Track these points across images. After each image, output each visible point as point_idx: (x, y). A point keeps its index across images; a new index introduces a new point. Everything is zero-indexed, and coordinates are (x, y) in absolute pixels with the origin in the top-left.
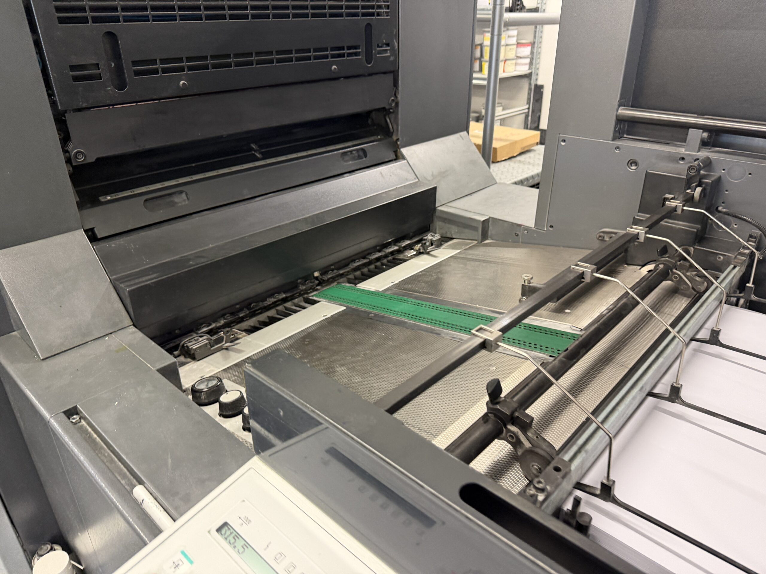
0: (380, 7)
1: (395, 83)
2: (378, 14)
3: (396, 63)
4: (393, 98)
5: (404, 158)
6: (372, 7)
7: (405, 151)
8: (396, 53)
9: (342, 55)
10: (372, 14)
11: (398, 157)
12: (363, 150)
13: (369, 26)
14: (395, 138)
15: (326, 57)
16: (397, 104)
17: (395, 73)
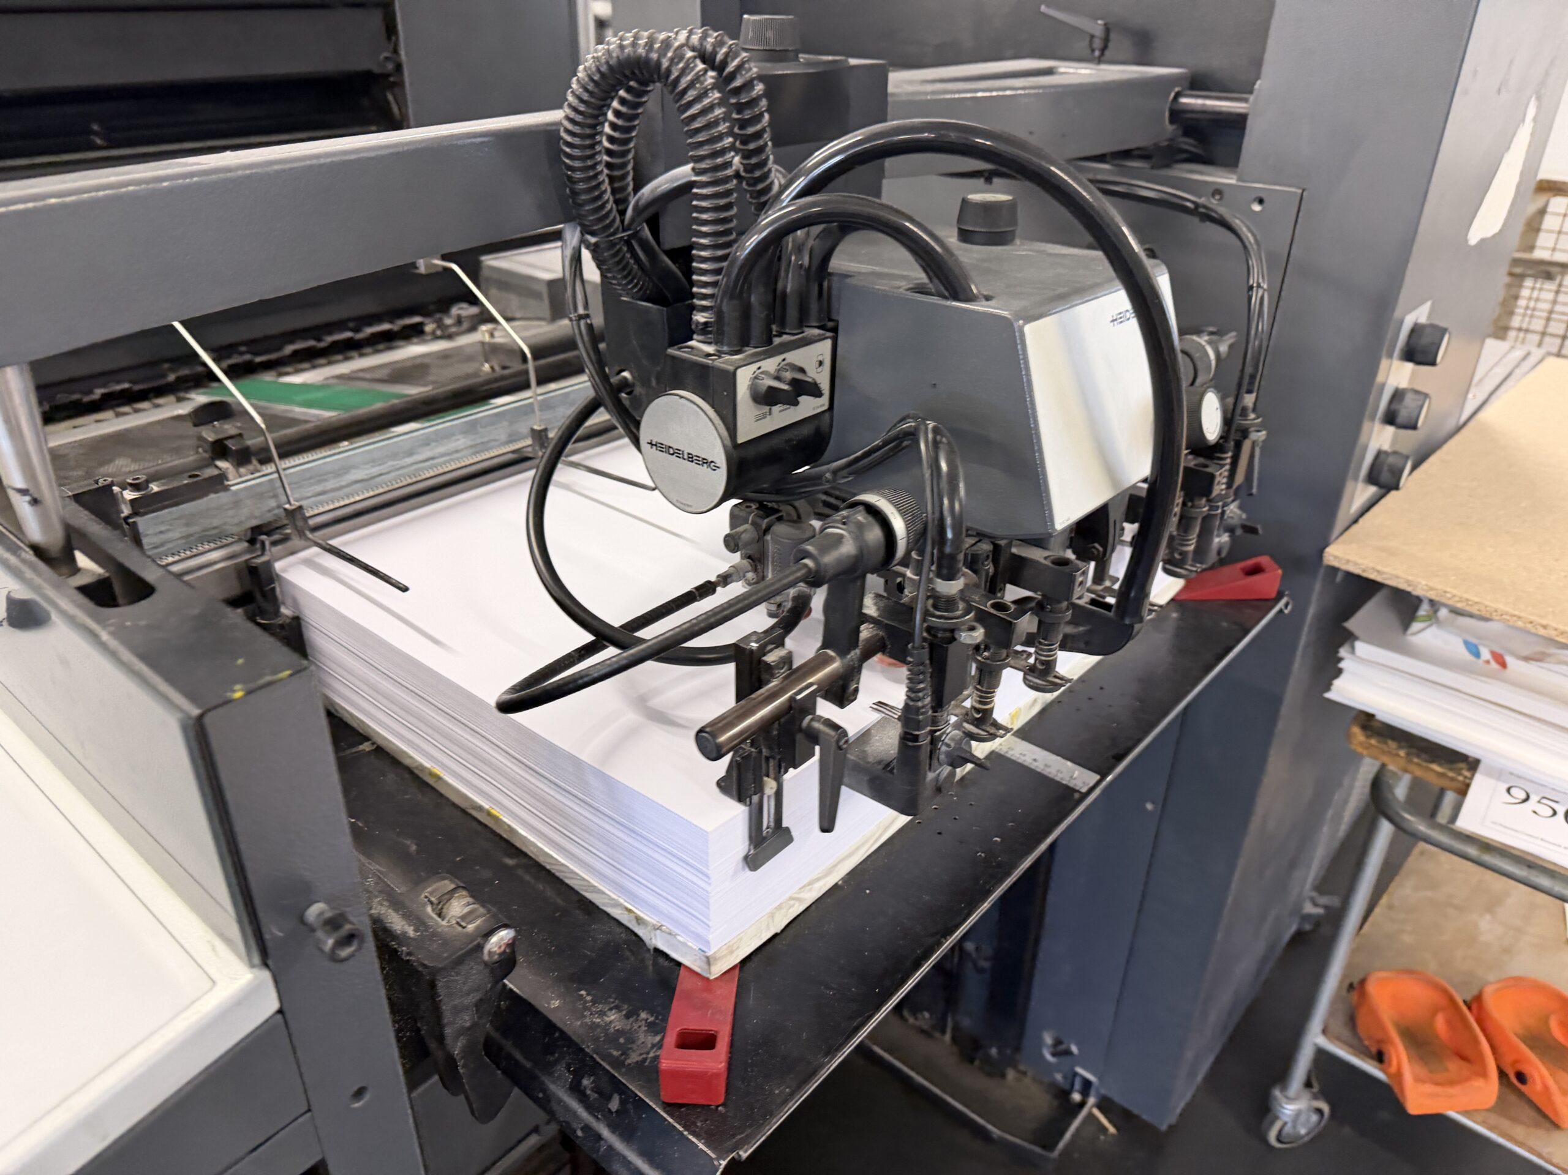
1: (391, 29)
4: (386, 54)
16: (399, 67)
17: (387, 9)
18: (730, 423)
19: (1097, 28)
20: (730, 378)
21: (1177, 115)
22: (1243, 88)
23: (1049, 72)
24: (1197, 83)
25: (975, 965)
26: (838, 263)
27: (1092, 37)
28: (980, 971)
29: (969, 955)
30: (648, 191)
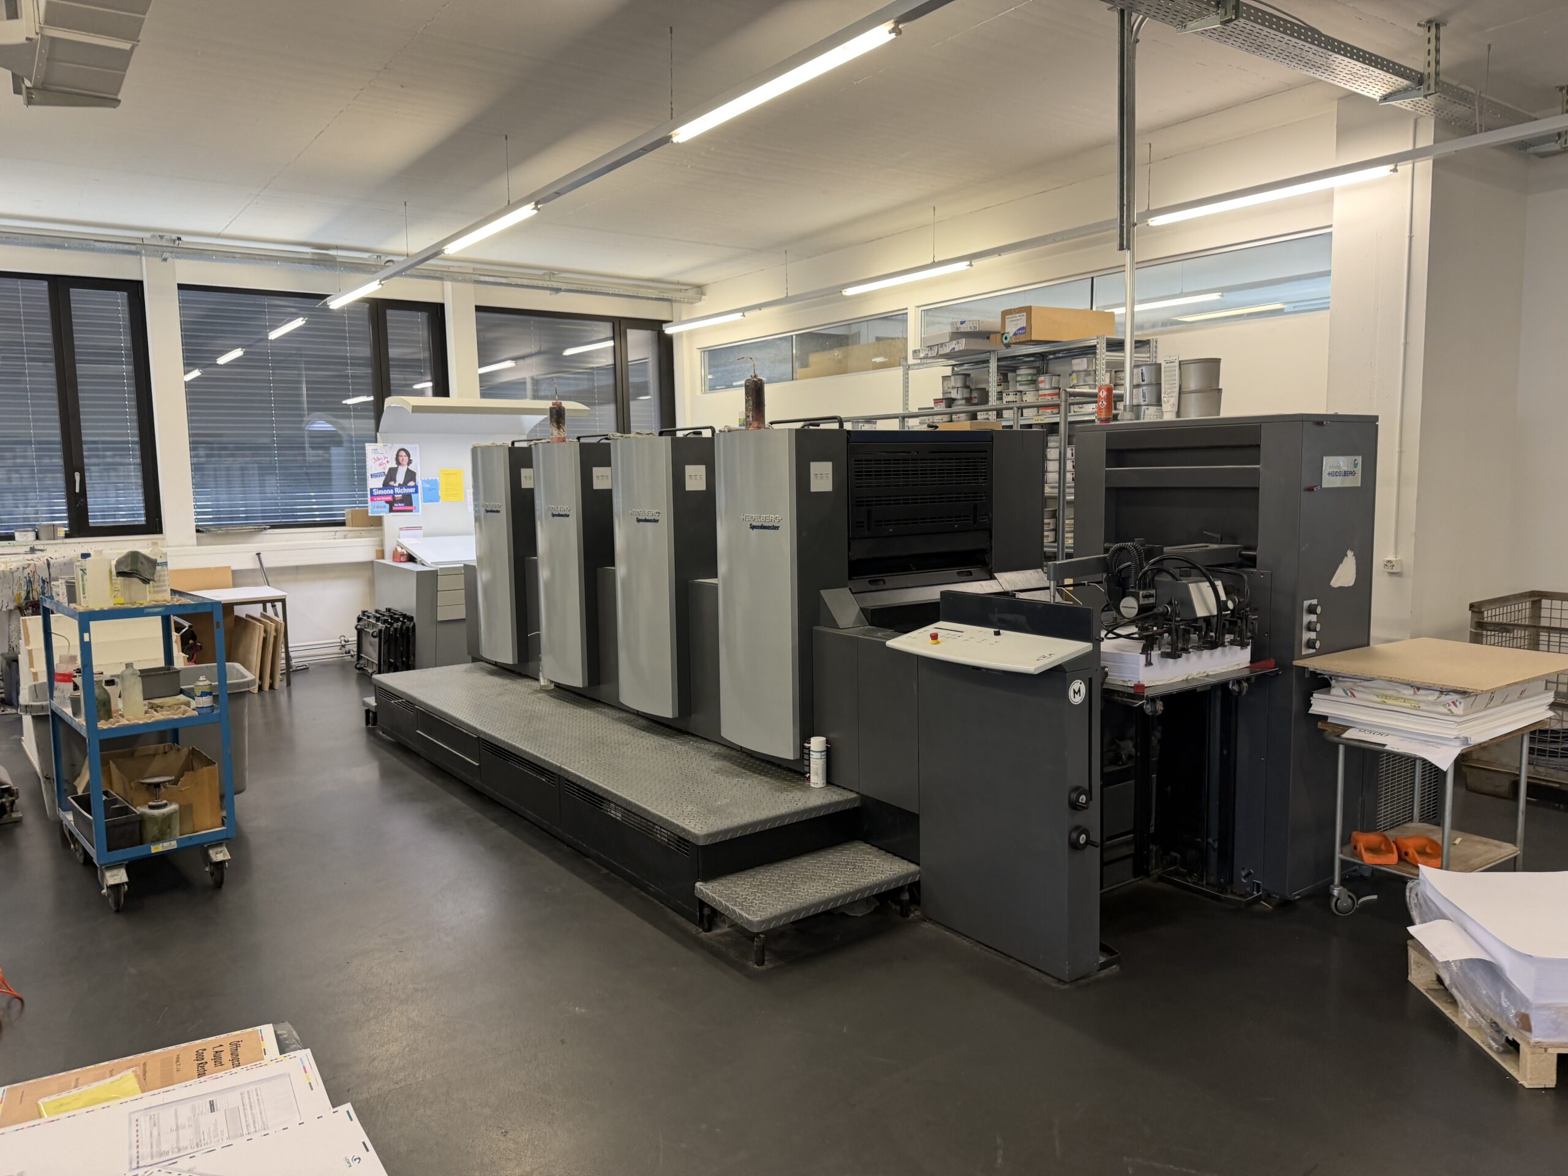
0: (982, 496)
1: (991, 536)
2: (981, 500)
3: (991, 523)
5: (995, 578)
6: (977, 497)
7: (996, 575)
8: (991, 520)
9: (961, 520)
10: (977, 500)
11: (992, 578)
12: (970, 572)
13: (975, 507)
14: (990, 567)
15: (952, 521)
16: (991, 548)
17: (990, 531)
18: (1139, 602)
19: (1219, 536)
20: (1139, 593)
21: (1241, 555)
22: (1255, 549)
23: (1207, 546)
24: (1247, 548)
25: (1213, 848)
26: (1156, 578)
27: (1217, 538)
28: (1214, 850)
29: (1210, 844)
30: (1121, 567)
